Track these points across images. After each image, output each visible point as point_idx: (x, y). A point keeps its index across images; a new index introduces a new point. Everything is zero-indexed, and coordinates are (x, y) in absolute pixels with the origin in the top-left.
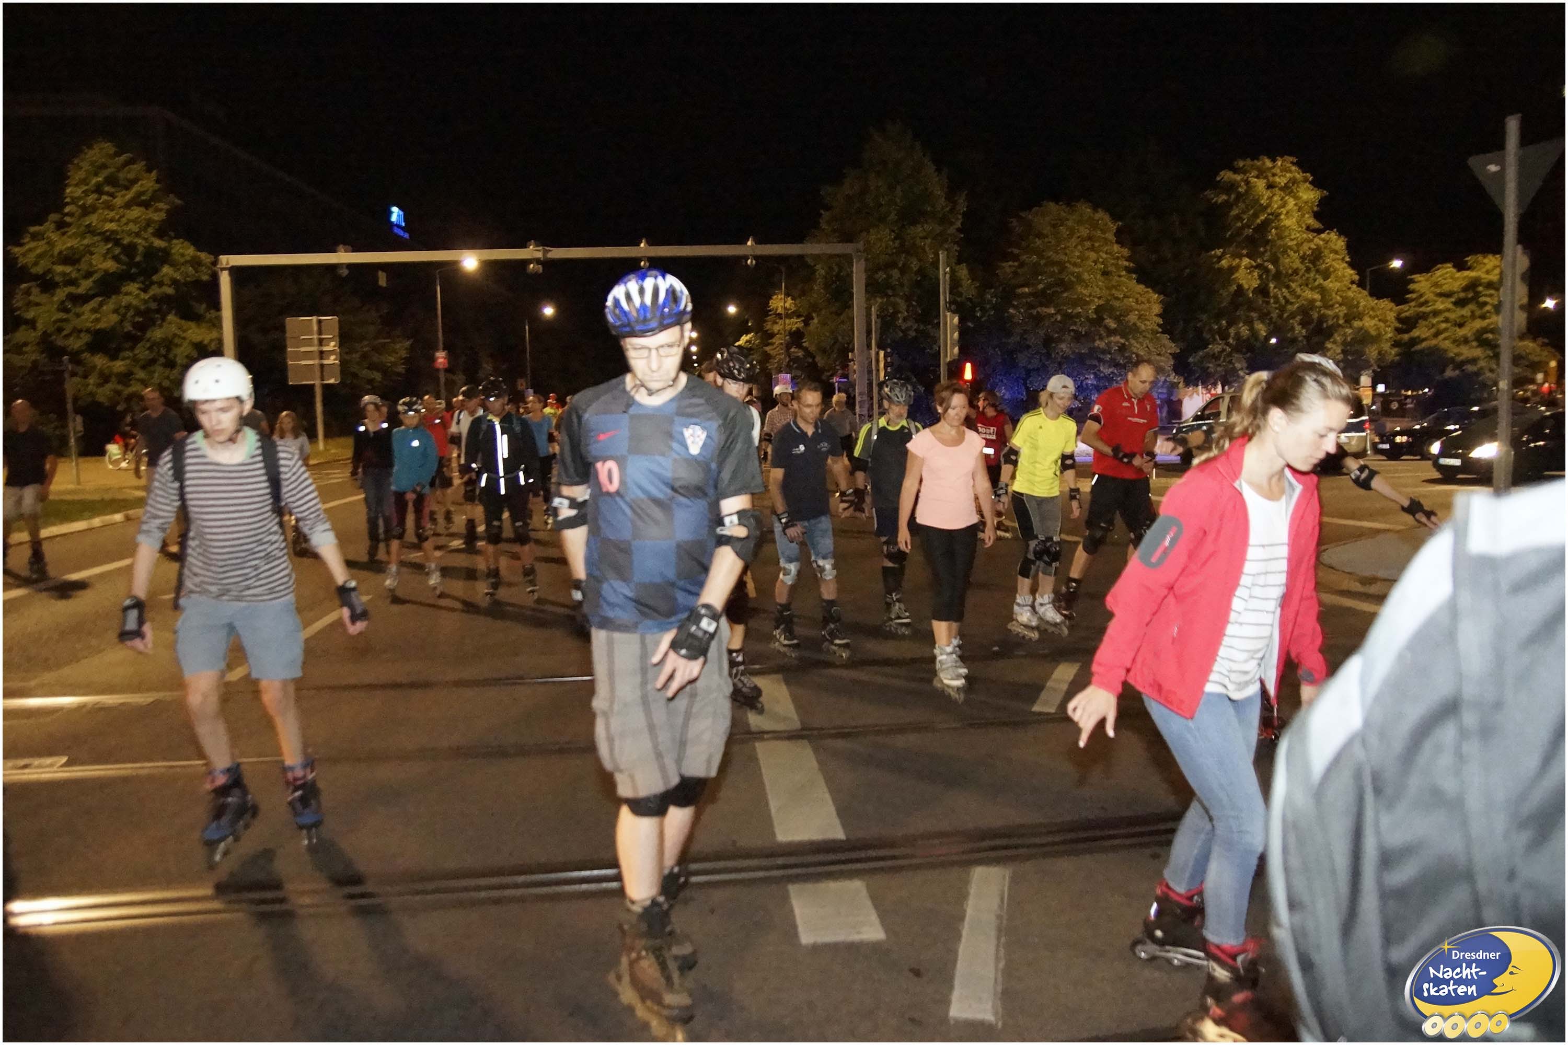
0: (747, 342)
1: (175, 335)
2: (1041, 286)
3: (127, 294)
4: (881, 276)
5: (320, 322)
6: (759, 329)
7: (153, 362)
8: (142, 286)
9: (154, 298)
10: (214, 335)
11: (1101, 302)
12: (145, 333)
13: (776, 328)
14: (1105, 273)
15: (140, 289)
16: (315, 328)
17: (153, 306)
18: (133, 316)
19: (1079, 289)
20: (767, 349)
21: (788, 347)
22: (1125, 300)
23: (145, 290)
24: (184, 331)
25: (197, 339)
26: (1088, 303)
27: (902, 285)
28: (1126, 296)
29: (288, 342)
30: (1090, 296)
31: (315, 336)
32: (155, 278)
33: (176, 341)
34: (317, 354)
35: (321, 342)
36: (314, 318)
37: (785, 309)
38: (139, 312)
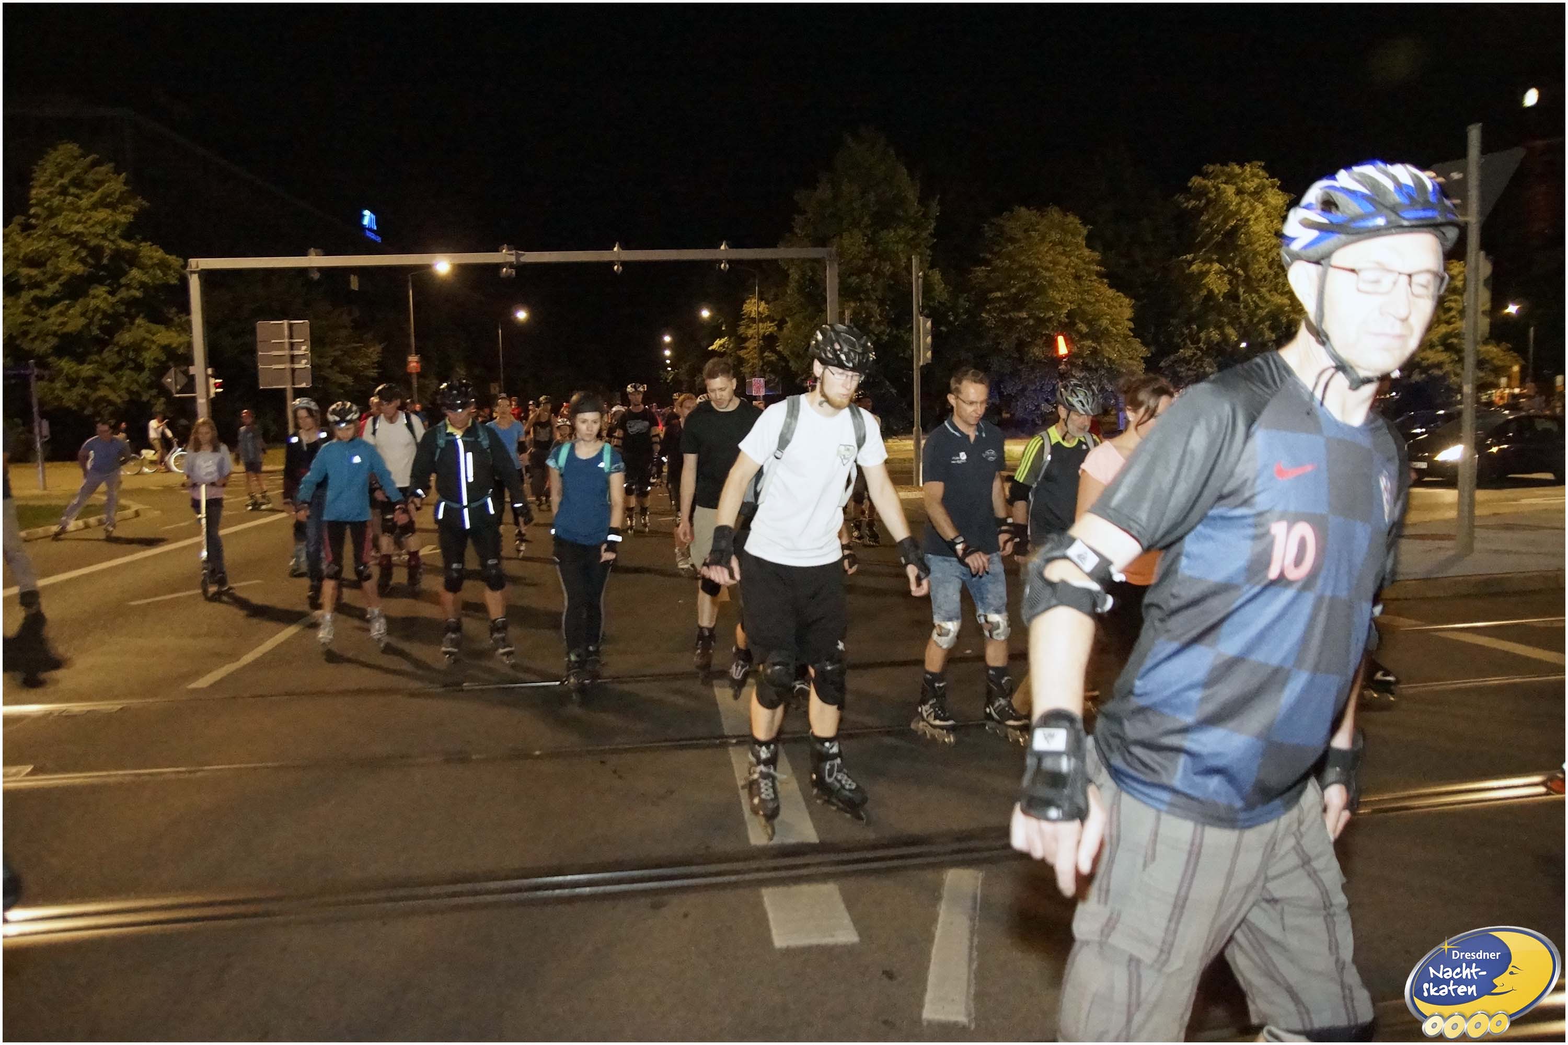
0: (722, 345)
1: (144, 339)
2: (1014, 290)
3: (94, 297)
4: (854, 280)
5: (291, 326)
6: (732, 332)
7: (121, 366)
8: (107, 288)
9: (122, 301)
10: (183, 339)
11: (1073, 307)
12: (112, 337)
13: (750, 332)
14: (1077, 278)
15: (110, 293)
16: (286, 332)
17: (122, 309)
18: (101, 320)
19: (1051, 293)
20: (742, 353)
21: (762, 351)
22: (1097, 305)
23: (112, 293)
24: (154, 335)
25: (165, 342)
26: (1061, 307)
27: (874, 290)
28: (1097, 301)
29: (259, 345)
30: (1062, 299)
31: (286, 340)
32: (123, 281)
33: (145, 344)
34: (288, 359)
35: (292, 346)
36: (285, 322)
37: (759, 313)
38: (105, 315)
